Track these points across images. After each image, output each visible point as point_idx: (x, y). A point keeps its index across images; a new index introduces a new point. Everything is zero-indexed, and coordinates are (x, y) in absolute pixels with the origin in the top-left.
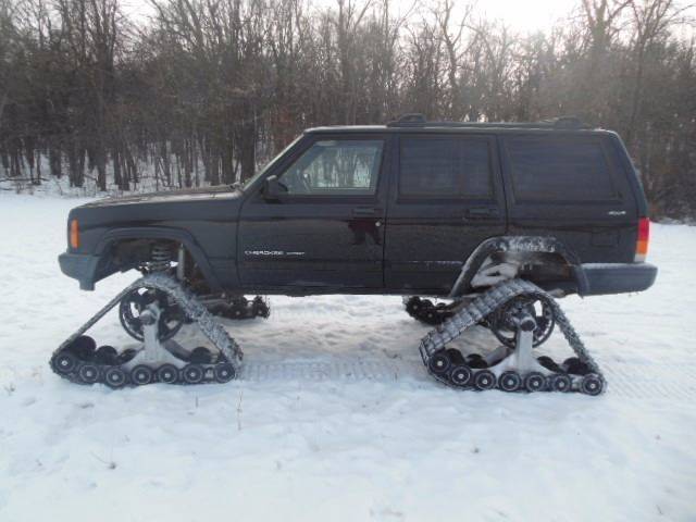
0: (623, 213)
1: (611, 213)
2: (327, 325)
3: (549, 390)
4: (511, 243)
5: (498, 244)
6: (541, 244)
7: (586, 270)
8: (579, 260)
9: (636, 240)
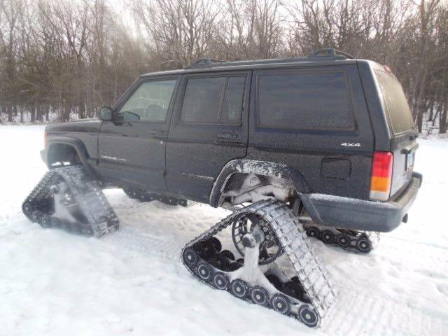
0: (358, 145)
1: (345, 144)
2: (211, 218)
3: (269, 306)
4: (245, 165)
5: (235, 166)
6: (270, 169)
7: (314, 200)
8: (307, 189)
9: (371, 175)
